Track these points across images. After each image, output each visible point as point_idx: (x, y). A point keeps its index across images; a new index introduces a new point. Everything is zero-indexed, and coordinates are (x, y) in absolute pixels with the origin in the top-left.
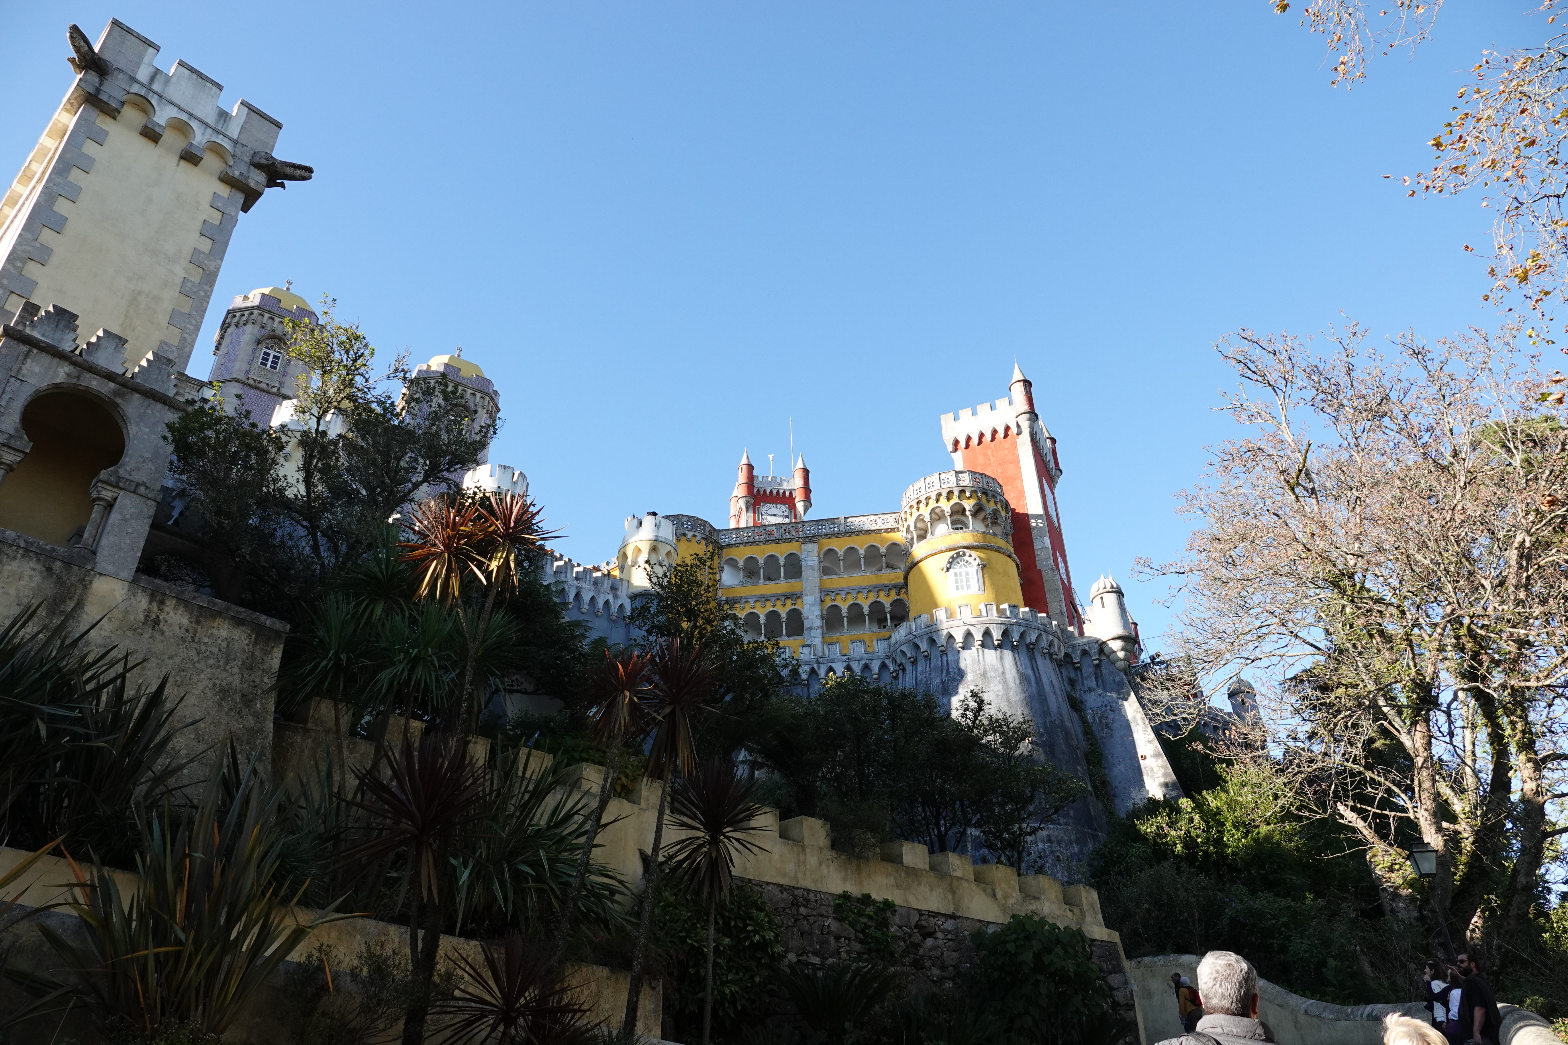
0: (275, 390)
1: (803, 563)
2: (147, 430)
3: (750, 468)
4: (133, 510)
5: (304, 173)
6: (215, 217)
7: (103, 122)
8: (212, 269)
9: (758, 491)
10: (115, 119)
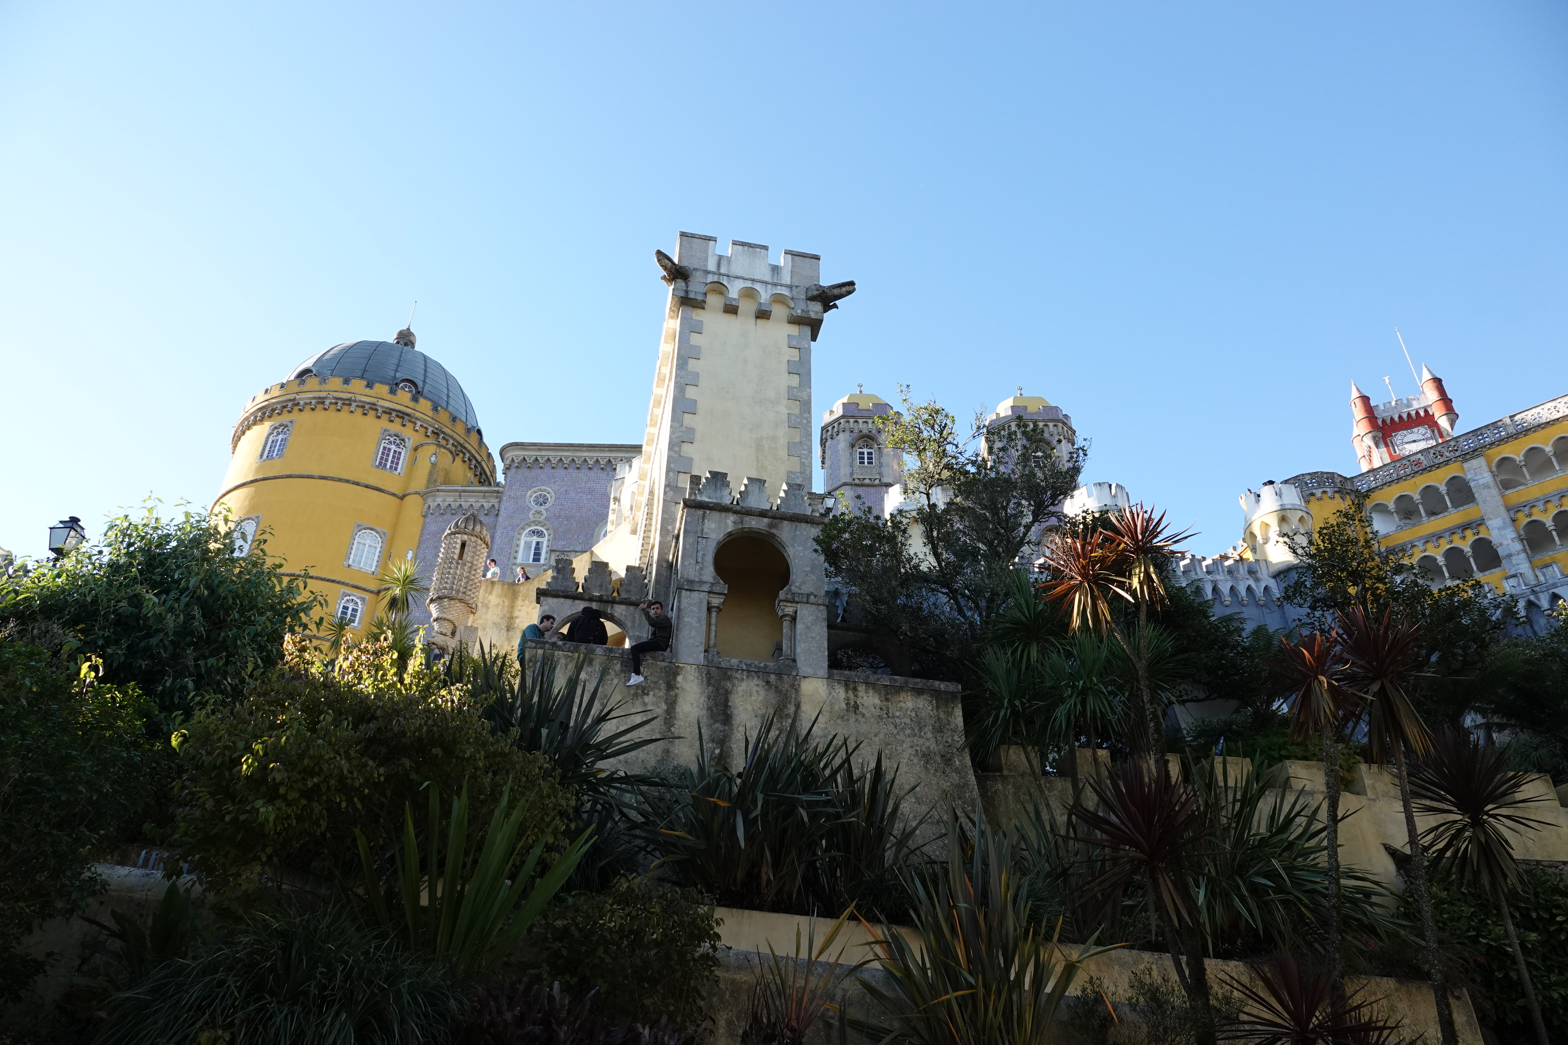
0: (877, 482)
1: (1472, 484)
2: (801, 548)
3: (1365, 399)
4: (811, 618)
5: (848, 288)
6: (795, 355)
7: (698, 315)
8: (806, 398)
9: (1384, 421)
10: (703, 308)
